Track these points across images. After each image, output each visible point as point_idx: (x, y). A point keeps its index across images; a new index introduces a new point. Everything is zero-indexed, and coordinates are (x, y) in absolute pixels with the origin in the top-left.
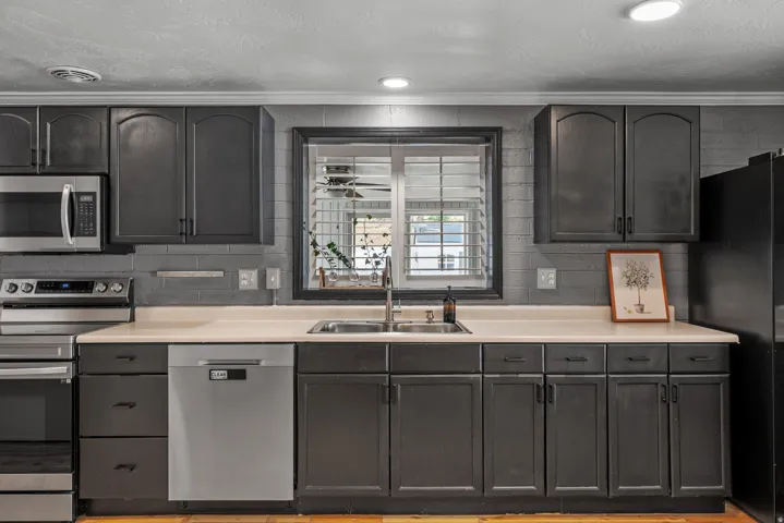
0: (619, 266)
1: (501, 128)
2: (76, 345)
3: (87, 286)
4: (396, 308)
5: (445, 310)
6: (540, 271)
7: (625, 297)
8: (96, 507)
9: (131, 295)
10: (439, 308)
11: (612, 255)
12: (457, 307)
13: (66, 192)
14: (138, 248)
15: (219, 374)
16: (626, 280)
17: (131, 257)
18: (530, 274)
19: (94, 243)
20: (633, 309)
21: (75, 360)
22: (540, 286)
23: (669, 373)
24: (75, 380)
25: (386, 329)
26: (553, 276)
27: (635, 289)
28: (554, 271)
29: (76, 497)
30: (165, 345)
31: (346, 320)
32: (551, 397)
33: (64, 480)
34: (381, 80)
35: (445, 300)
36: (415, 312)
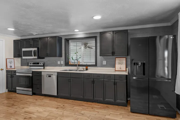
0: (117, 61)
1: (96, 36)
2: (32, 71)
3: (38, 63)
4: (78, 67)
5: (86, 68)
6: (103, 61)
7: (118, 66)
8: (36, 94)
9: (44, 65)
10: (85, 68)
11: (116, 58)
12: (88, 68)
13: (33, 50)
14: (45, 58)
15: (48, 76)
16: (118, 63)
17: (44, 59)
18: (102, 62)
19: (36, 57)
20: (119, 68)
21: (32, 73)
22: (103, 64)
23: (115, 80)
24: (32, 76)
25: (77, 71)
26: (105, 62)
27: (120, 65)
28: (106, 61)
29: (32, 92)
30: (41, 72)
31: (71, 69)
32: (94, 83)
33: (31, 89)
34: (74, 30)
35: (86, 66)
36: (81, 68)
